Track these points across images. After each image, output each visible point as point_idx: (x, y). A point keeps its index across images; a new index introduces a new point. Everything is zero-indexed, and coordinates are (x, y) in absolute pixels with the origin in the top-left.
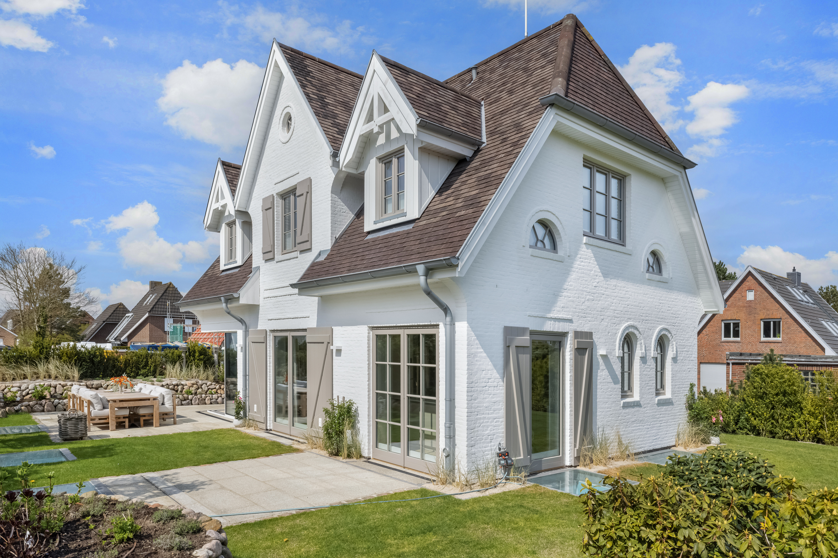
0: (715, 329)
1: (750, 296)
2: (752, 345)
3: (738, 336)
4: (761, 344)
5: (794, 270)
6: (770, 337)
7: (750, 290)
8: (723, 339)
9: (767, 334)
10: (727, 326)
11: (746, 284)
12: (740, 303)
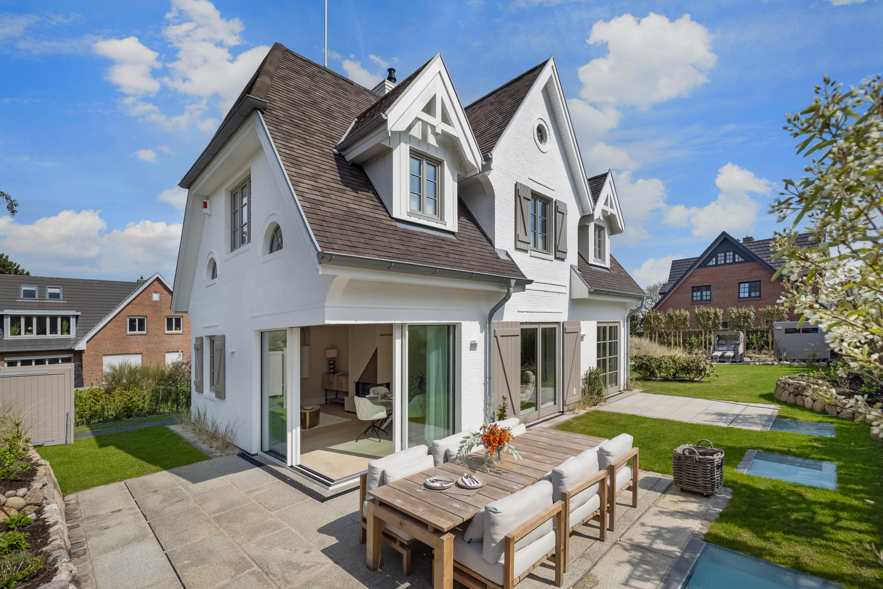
0: (121, 323)
1: (156, 297)
2: (158, 337)
3: (143, 330)
4: (167, 336)
5: (142, 278)
6: (172, 330)
7: (156, 292)
8: (129, 332)
9: (170, 328)
10: (132, 321)
11: (153, 287)
12: (147, 303)
